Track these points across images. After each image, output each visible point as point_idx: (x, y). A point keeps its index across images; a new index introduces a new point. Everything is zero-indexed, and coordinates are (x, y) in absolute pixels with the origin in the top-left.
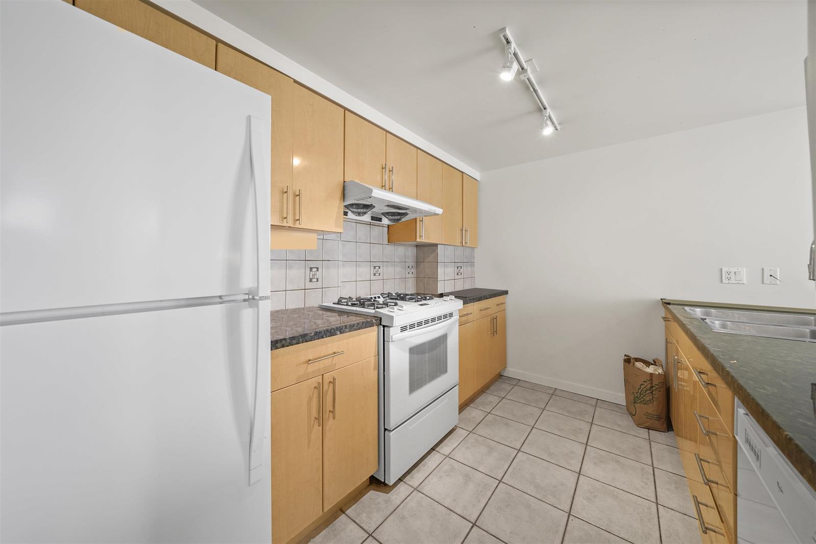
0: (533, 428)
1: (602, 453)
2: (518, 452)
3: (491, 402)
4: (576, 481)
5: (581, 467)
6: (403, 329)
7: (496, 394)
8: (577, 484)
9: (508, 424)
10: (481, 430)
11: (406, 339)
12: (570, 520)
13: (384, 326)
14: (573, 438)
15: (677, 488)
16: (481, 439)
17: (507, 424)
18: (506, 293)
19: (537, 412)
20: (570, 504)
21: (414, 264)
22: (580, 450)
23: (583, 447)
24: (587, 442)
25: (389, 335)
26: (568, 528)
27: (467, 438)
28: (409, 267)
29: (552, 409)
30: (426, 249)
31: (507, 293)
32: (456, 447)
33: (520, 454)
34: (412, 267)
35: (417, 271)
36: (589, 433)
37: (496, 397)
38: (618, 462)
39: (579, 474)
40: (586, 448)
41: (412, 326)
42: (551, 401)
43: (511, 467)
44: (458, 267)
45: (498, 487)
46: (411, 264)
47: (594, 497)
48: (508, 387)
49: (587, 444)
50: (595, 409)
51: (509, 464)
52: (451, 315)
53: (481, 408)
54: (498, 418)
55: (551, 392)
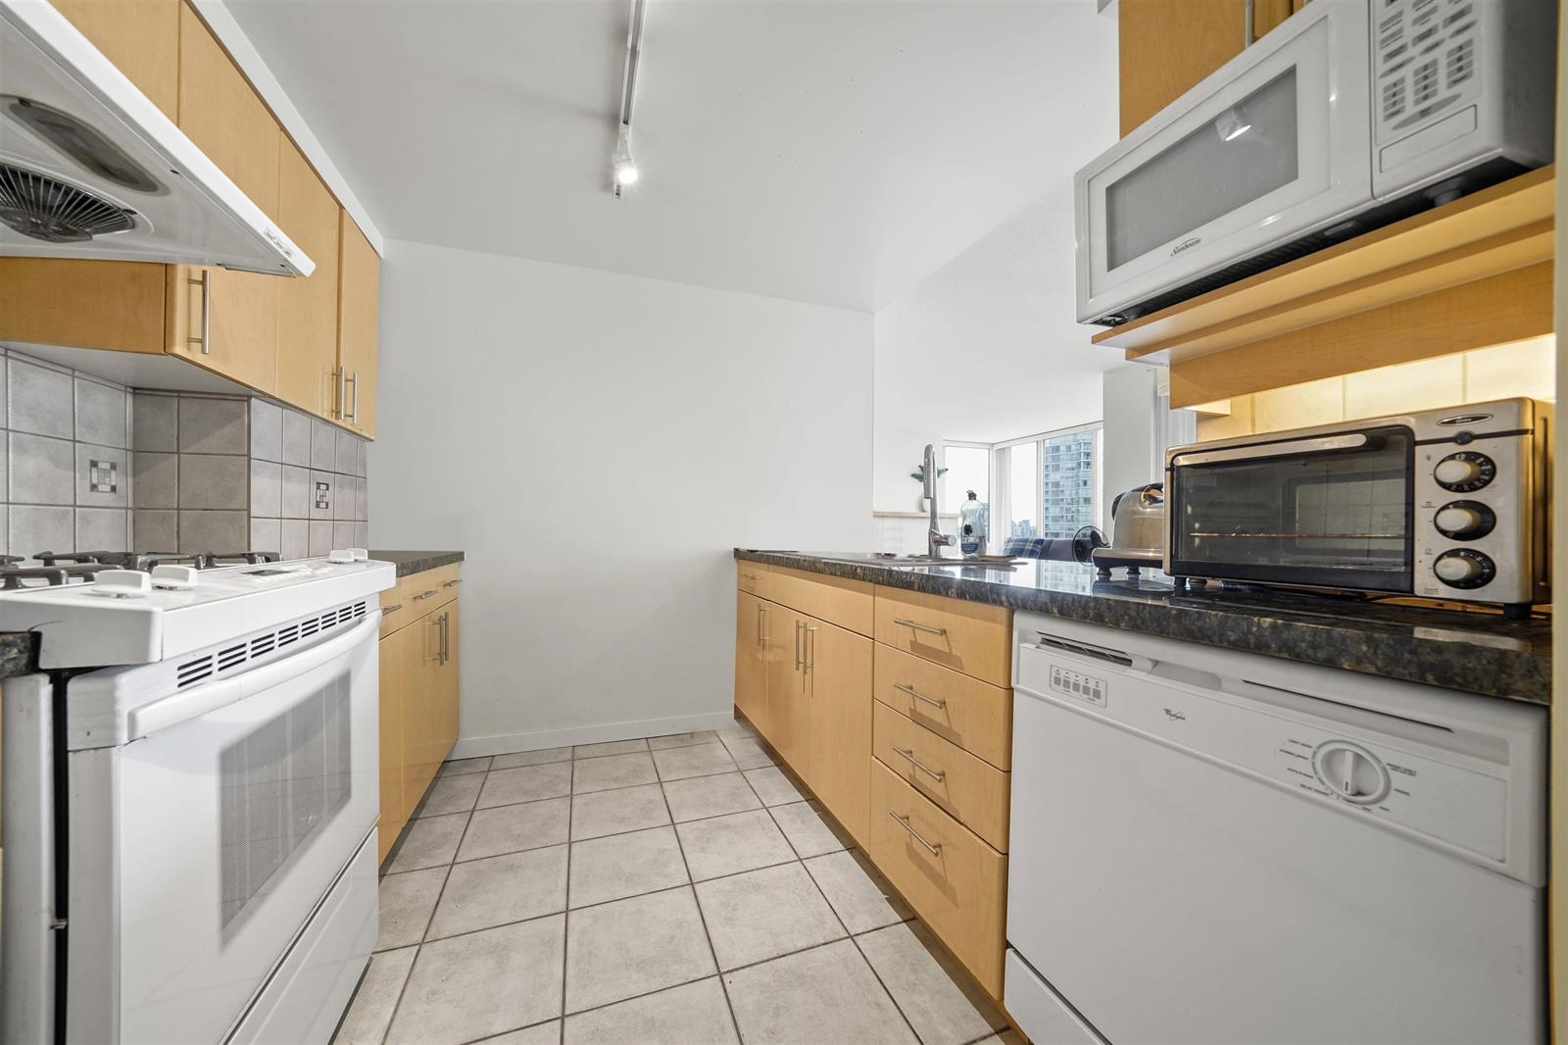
0: (570, 844)
1: (702, 825)
2: (567, 916)
3: (445, 836)
4: (694, 903)
5: (688, 870)
6: (193, 672)
7: (450, 809)
8: (699, 905)
9: (512, 866)
10: (451, 921)
11: (206, 718)
12: (727, 985)
13: (60, 679)
14: (650, 824)
15: (803, 822)
16: (458, 945)
17: (512, 868)
18: (458, 557)
19: (560, 807)
20: (709, 952)
21: (124, 459)
22: (666, 838)
23: (669, 834)
24: (672, 819)
25: (112, 713)
26: (733, 1004)
27: (418, 968)
28: (94, 464)
29: (587, 788)
30: (190, 407)
31: (462, 559)
32: (392, 1020)
33: (573, 916)
34: (113, 467)
35: (136, 485)
36: (666, 801)
37: (453, 818)
38: (727, 827)
39: (692, 884)
40: (676, 832)
41: (232, 657)
42: (576, 773)
43: (569, 961)
44: (318, 484)
45: (566, 1036)
46: (105, 457)
47: (734, 910)
48: (474, 783)
49: (673, 824)
50: (652, 756)
51: (562, 960)
52: (360, 608)
53: (423, 862)
54: (483, 865)
55: (568, 756)
